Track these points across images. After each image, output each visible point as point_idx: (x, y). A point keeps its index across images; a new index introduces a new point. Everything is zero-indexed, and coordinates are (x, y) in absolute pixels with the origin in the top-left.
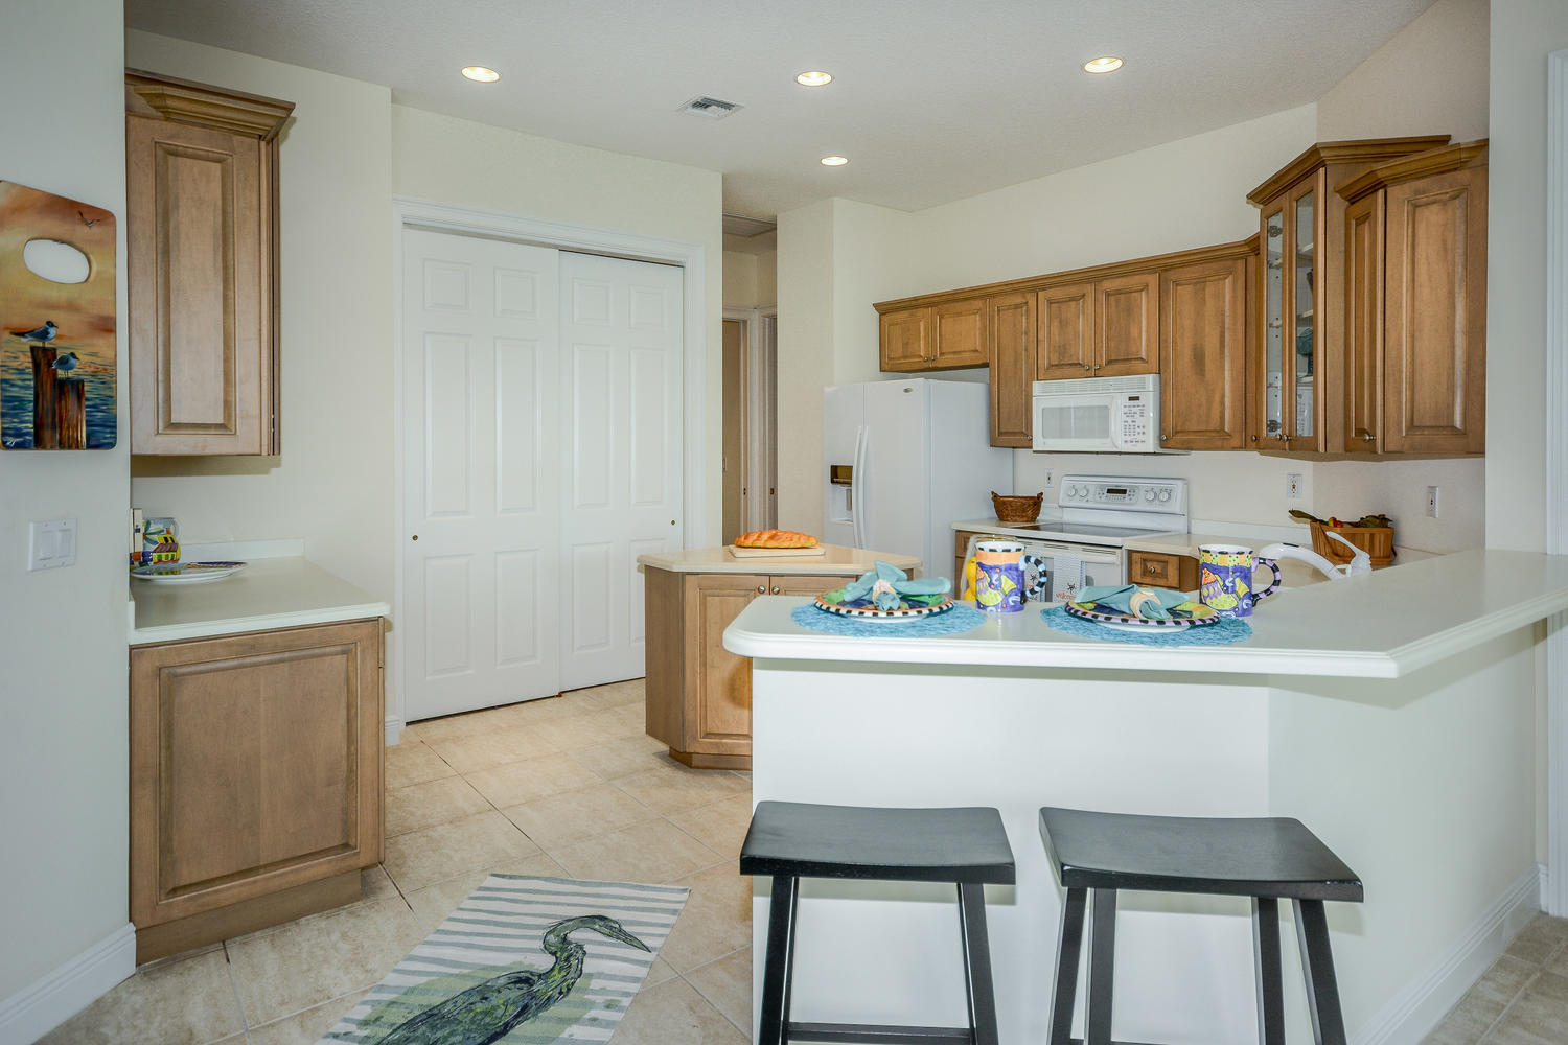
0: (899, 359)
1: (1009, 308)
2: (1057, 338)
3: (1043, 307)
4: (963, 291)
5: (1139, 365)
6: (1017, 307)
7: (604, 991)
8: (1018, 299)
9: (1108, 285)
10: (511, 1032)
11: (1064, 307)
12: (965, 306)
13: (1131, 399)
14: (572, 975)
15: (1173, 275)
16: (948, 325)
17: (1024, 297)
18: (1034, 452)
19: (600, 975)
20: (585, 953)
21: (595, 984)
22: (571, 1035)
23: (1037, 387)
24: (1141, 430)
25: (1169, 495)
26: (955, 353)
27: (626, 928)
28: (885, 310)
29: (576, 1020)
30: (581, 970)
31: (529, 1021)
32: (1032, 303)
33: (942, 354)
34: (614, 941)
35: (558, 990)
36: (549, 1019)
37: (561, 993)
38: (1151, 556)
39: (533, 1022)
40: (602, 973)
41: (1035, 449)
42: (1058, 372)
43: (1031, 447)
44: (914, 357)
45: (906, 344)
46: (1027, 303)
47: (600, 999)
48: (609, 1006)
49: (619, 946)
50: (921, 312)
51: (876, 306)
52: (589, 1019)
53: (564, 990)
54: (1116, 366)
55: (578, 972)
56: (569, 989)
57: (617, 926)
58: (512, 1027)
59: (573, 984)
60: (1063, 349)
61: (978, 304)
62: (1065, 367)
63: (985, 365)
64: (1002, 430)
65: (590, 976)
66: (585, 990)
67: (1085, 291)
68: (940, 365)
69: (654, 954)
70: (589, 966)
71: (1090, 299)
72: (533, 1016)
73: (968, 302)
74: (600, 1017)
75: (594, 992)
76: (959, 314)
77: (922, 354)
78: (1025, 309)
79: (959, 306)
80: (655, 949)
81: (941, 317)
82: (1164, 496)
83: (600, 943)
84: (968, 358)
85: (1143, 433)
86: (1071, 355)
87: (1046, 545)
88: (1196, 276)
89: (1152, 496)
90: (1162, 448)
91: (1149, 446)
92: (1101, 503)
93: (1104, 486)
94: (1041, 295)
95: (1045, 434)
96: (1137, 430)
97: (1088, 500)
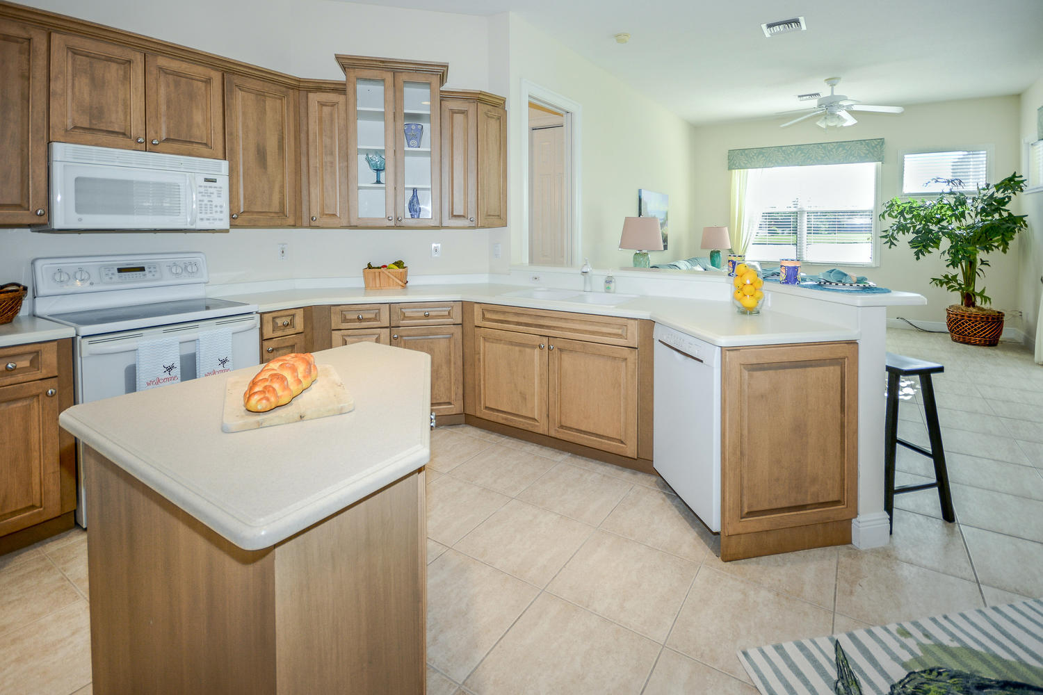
2: (86, 95)
3: (59, 54)
5: (203, 150)
7: (903, 646)
10: (1000, 679)
11: (98, 64)
13: (207, 180)
14: (919, 680)
19: (896, 658)
20: (893, 687)
21: (906, 657)
22: (951, 640)
23: (61, 150)
24: (218, 209)
25: (198, 266)
27: (834, 676)
29: (941, 646)
30: (908, 676)
31: (980, 675)
34: (856, 674)
35: (940, 678)
36: (962, 663)
37: (940, 674)
38: (279, 314)
39: (979, 672)
40: (892, 658)
41: (56, 226)
42: (89, 137)
46: (33, 40)
47: (910, 642)
48: (906, 634)
49: (856, 665)
52: (930, 639)
53: (935, 673)
54: (176, 146)
55: (912, 676)
56: (931, 671)
57: (840, 684)
58: (998, 682)
59: (924, 672)
62: (98, 133)
65: (904, 665)
66: (917, 659)
67: (131, 58)
69: (836, 637)
70: (899, 674)
71: (138, 68)
72: (975, 676)
74: (921, 634)
75: (912, 653)
80: (831, 639)
82: (193, 269)
83: (871, 683)
85: (221, 212)
86: (111, 122)
87: (165, 332)
88: (258, 88)
89: (179, 270)
90: (232, 226)
91: (225, 224)
92: (114, 283)
93: (115, 265)
94: (56, 38)
95: (80, 208)
96: (214, 209)
97: (92, 284)
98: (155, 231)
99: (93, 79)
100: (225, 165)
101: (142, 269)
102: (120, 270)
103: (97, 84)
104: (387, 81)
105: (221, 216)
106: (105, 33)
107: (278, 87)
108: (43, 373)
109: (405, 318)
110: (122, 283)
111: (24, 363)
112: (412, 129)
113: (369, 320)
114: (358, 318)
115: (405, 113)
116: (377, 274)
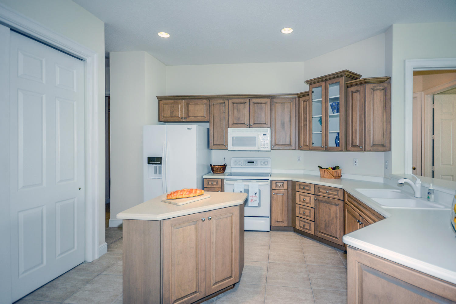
0: (169, 117)
1: (217, 104)
2: (236, 115)
3: (231, 105)
4: (200, 96)
5: (265, 125)
6: (221, 104)
8: (221, 101)
9: (254, 100)
11: (239, 105)
12: (200, 101)
13: (264, 135)
15: (275, 100)
16: (191, 107)
17: (224, 101)
18: (229, 151)
23: (230, 130)
25: (267, 162)
26: (195, 117)
28: (161, 99)
32: (226, 102)
33: (189, 117)
38: (278, 181)
41: (229, 150)
42: (237, 125)
43: (228, 149)
44: (175, 117)
45: (172, 112)
46: (225, 103)
50: (179, 101)
51: (157, 97)
54: (257, 125)
60: (238, 119)
61: (205, 101)
62: (239, 124)
63: (208, 122)
64: (215, 143)
67: (246, 101)
68: (188, 121)
71: (248, 104)
73: (201, 100)
76: (197, 104)
77: (180, 116)
78: (224, 104)
79: (197, 101)
81: (188, 104)
82: (267, 163)
84: (200, 119)
85: (268, 145)
86: (241, 121)
87: (243, 181)
88: (282, 101)
89: (262, 163)
90: (271, 149)
91: (269, 149)
92: (246, 166)
93: (247, 161)
94: (230, 101)
95: (233, 145)
96: (266, 144)
97: (241, 165)
98: (251, 151)
99: (237, 110)
100: (269, 129)
101: (253, 162)
102: (248, 162)
103: (238, 111)
104: (322, 86)
105: (268, 146)
106: (240, 96)
107: (289, 99)
108: (218, 186)
109: (320, 192)
110: (248, 166)
111: (215, 183)
112: (333, 105)
113: (307, 190)
114: (303, 188)
115: (329, 99)
116: (324, 171)
